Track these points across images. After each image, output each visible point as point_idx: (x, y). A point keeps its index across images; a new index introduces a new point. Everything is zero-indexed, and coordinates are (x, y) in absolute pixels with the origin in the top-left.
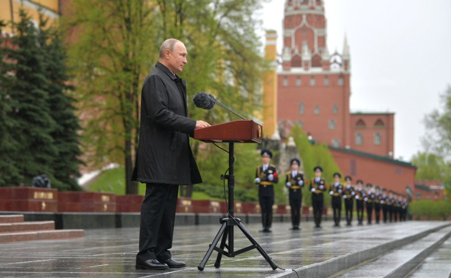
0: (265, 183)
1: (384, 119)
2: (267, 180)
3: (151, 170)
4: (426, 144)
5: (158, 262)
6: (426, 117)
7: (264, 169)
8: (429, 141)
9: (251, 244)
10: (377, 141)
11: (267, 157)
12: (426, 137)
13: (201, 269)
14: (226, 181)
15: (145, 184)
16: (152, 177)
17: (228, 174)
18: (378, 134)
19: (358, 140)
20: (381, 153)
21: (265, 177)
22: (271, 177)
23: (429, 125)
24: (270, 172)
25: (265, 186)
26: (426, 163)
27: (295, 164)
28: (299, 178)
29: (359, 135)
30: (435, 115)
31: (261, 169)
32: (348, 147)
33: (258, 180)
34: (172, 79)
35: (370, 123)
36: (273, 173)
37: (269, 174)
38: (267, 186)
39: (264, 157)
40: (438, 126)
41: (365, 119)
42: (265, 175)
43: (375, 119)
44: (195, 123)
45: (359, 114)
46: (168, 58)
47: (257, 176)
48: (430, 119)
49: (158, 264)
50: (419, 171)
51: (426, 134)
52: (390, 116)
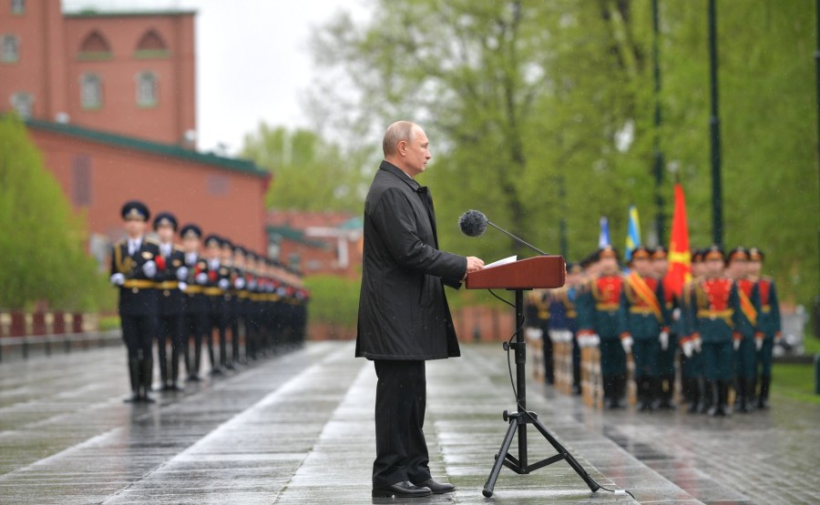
0: (136, 284)
1: (165, 30)
2: (140, 275)
3: (390, 338)
4: (316, 110)
5: (411, 485)
6: (315, 32)
7: (132, 249)
8: (326, 102)
10: (145, 99)
11: (137, 220)
12: (316, 90)
13: (487, 494)
15: (373, 362)
16: (393, 351)
18: (148, 77)
19: (89, 97)
20: (159, 134)
21: (134, 269)
22: (150, 267)
23: (325, 56)
24: (147, 255)
25: (135, 291)
26: (287, 157)
27: (165, 227)
28: (176, 263)
29: (92, 79)
30: (341, 27)
31: (124, 248)
32: (62, 118)
33: (119, 277)
34: (413, 189)
35: (124, 43)
36: (153, 259)
37: (145, 261)
38: (142, 290)
39: (130, 220)
40: (351, 58)
41: (106, 30)
42: (134, 264)
43: (138, 30)
44: (465, 262)
45: (88, 16)
46: (404, 154)
47: (114, 270)
48: (328, 38)
49: (411, 488)
50: (276, 184)
51: (316, 81)
52: (182, 21)
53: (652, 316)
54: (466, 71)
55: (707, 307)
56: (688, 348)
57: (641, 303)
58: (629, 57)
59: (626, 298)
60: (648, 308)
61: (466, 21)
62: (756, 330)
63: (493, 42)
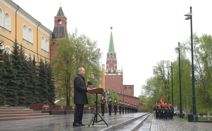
1: (131, 87)
4: (142, 93)
5: (79, 124)
6: (142, 86)
9: (102, 119)
13: (89, 126)
14: (96, 103)
17: (96, 101)
18: (130, 90)
19: (125, 92)
20: (131, 95)
22: (104, 101)
23: (143, 88)
27: (110, 98)
29: (125, 90)
30: (144, 86)
32: (122, 94)
34: (81, 77)
35: (128, 88)
38: (103, 104)
39: (102, 96)
40: (145, 89)
44: (87, 89)
45: (125, 85)
46: (80, 72)
50: (140, 100)
51: (142, 90)
52: (133, 86)
53: (160, 109)
54: (155, 90)
55: (165, 108)
56: (164, 112)
57: (159, 108)
58: (167, 88)
59: (158, 107)
60: (160, 108)
61: (154, 86)
62: (171, 111)
63: (157, 87)
